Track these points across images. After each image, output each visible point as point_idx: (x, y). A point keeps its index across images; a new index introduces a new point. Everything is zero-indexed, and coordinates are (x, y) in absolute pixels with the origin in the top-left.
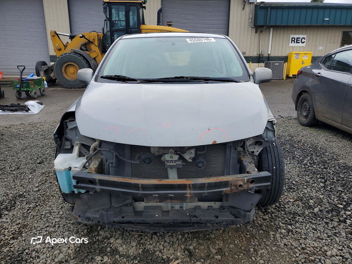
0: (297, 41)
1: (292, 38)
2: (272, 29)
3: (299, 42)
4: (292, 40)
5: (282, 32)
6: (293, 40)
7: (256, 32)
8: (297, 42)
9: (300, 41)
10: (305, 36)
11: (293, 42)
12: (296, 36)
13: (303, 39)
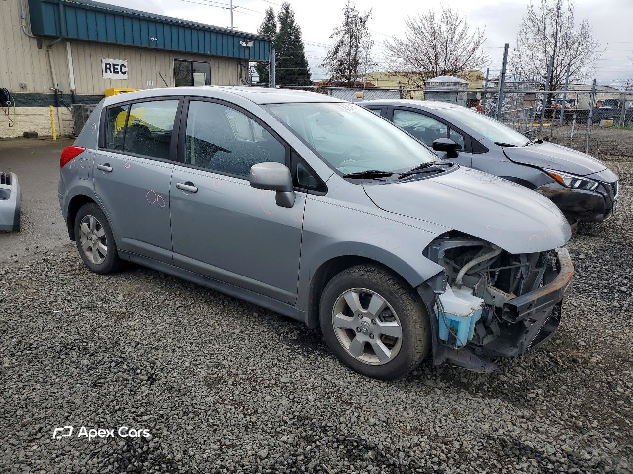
0: (114, 69)
1: (106, 64)
2: (68, 45)
3: (118, 72)
4: (107, 69)
5: (87, 52)
6: (108, 67)
7: (40, 47)
8: (115, 72)
9: (119, 70)
10: (125, 63)
11: (108, 70)
12: (112, 61)
13: (123, 68)
